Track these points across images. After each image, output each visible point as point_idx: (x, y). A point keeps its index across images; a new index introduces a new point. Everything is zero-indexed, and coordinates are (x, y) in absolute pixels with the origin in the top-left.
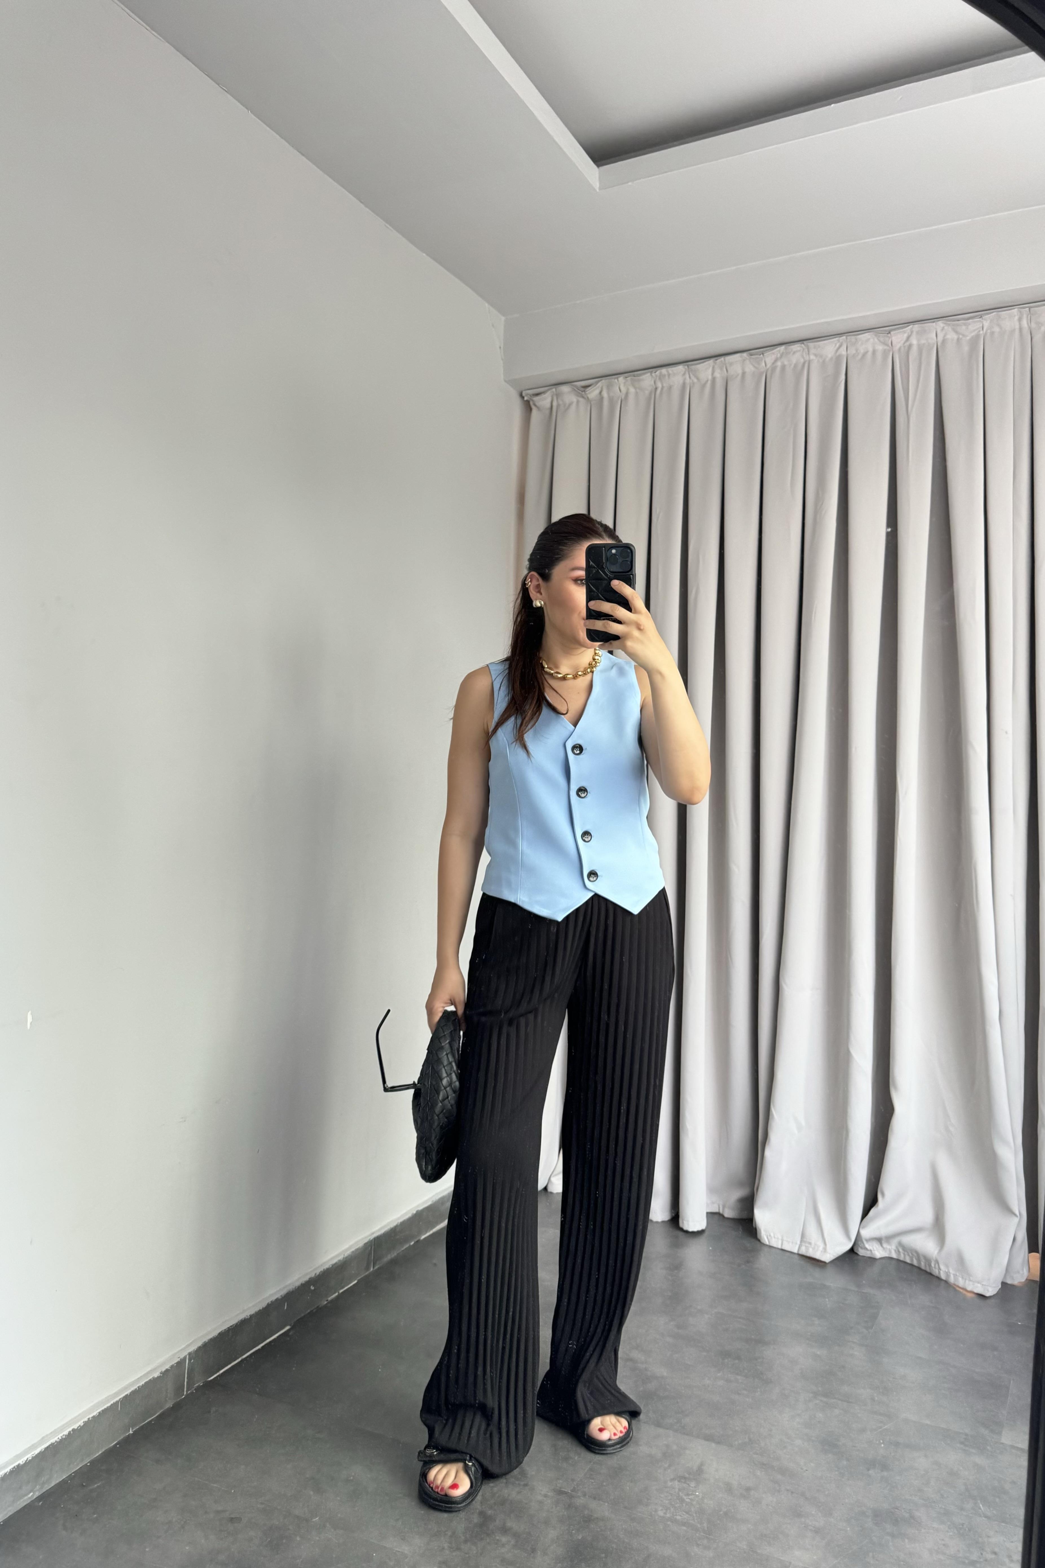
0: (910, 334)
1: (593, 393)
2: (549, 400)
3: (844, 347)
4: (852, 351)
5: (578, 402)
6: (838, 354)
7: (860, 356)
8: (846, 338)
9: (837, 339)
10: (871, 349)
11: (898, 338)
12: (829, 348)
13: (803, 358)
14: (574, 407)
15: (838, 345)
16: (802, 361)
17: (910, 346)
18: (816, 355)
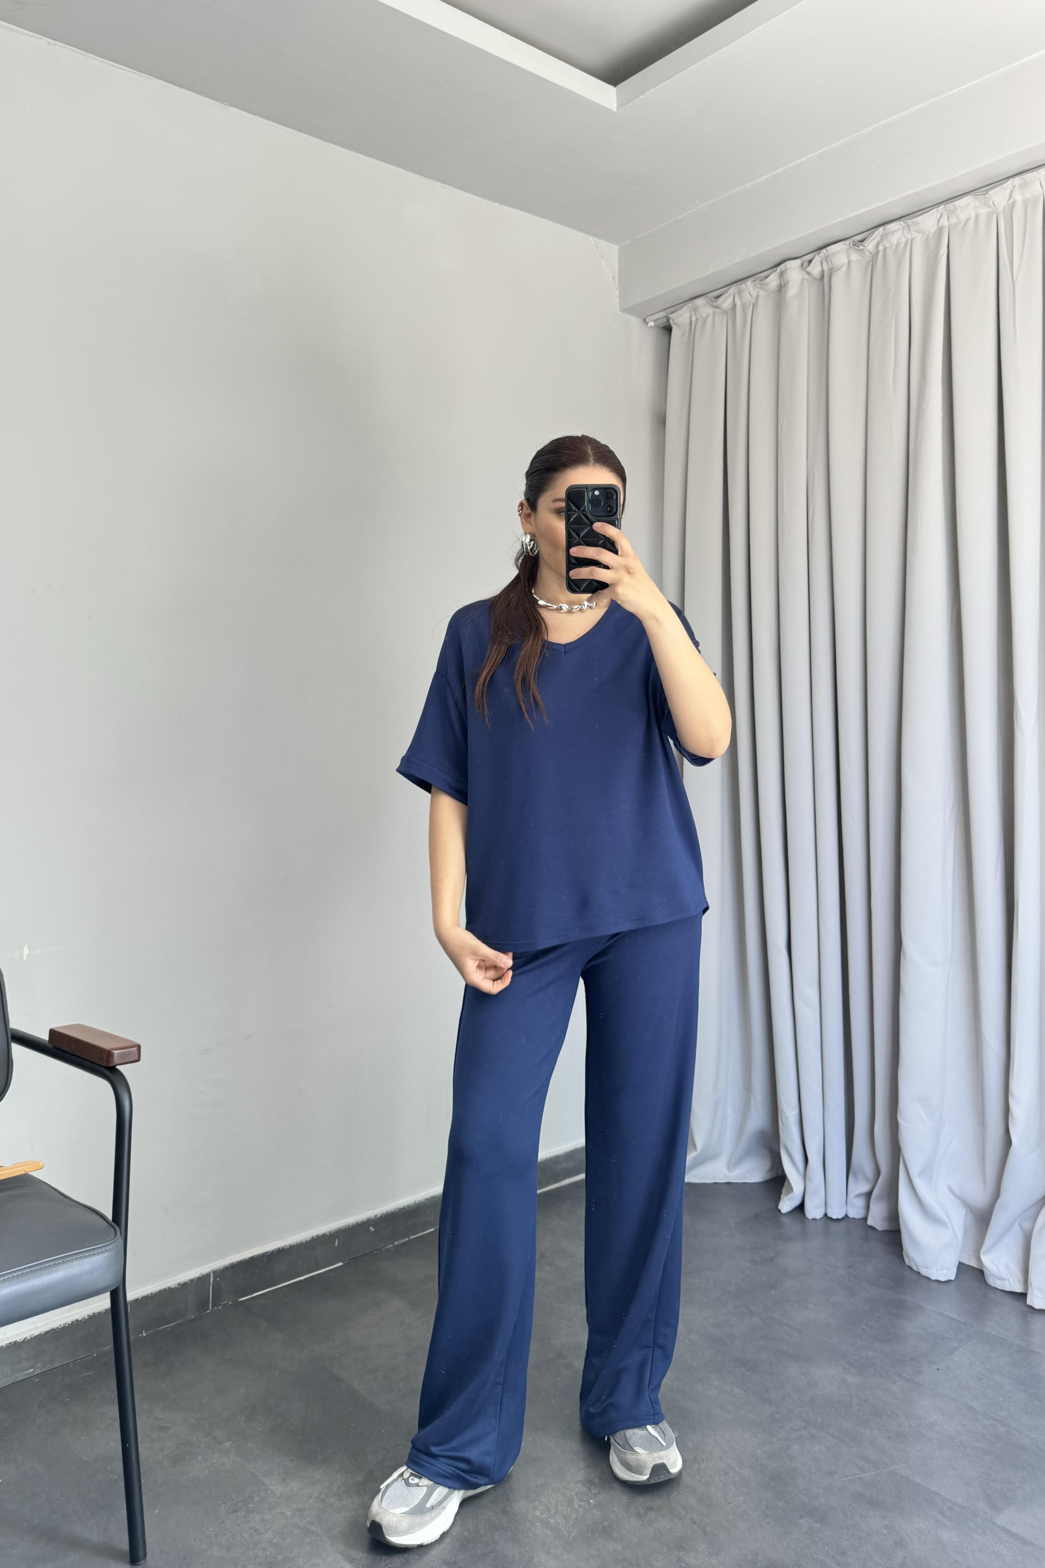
0: (1012, 189)
1: (726, 304)
2: (687, 315)
3: (945, 217)
4: (954, 220)
5: (713, 314)
6: (940, 226)
7: (963, 223)
8: (945, 207)
9: (935, 209)
10: (973, 215)
11: (999, 197)
12: (928, 222)
13: (905, 237)
14: (709, 319)
15: (939, 216)
16: (904, 240)
17: (1014, 203)
18: (919, 232)
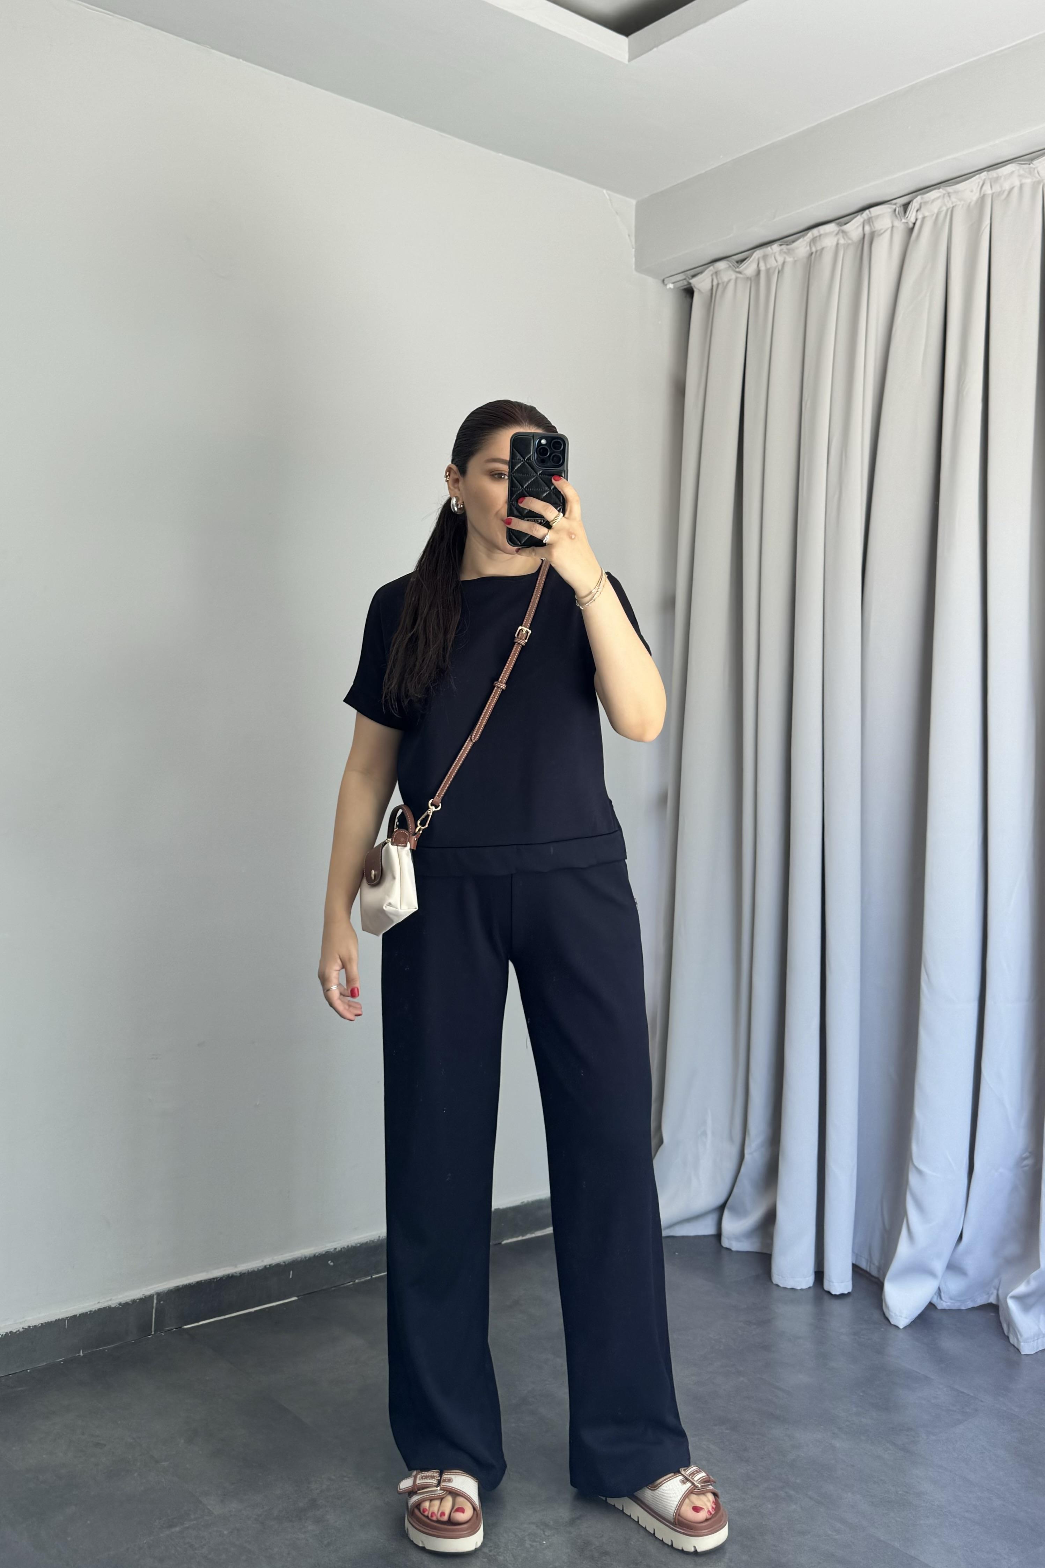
1: (749, 268)
3: (988, 185)
4: (997, 188)
5: (737, 279)
6: (982, 195)
13: (946, 205)
14: (731, 286)
